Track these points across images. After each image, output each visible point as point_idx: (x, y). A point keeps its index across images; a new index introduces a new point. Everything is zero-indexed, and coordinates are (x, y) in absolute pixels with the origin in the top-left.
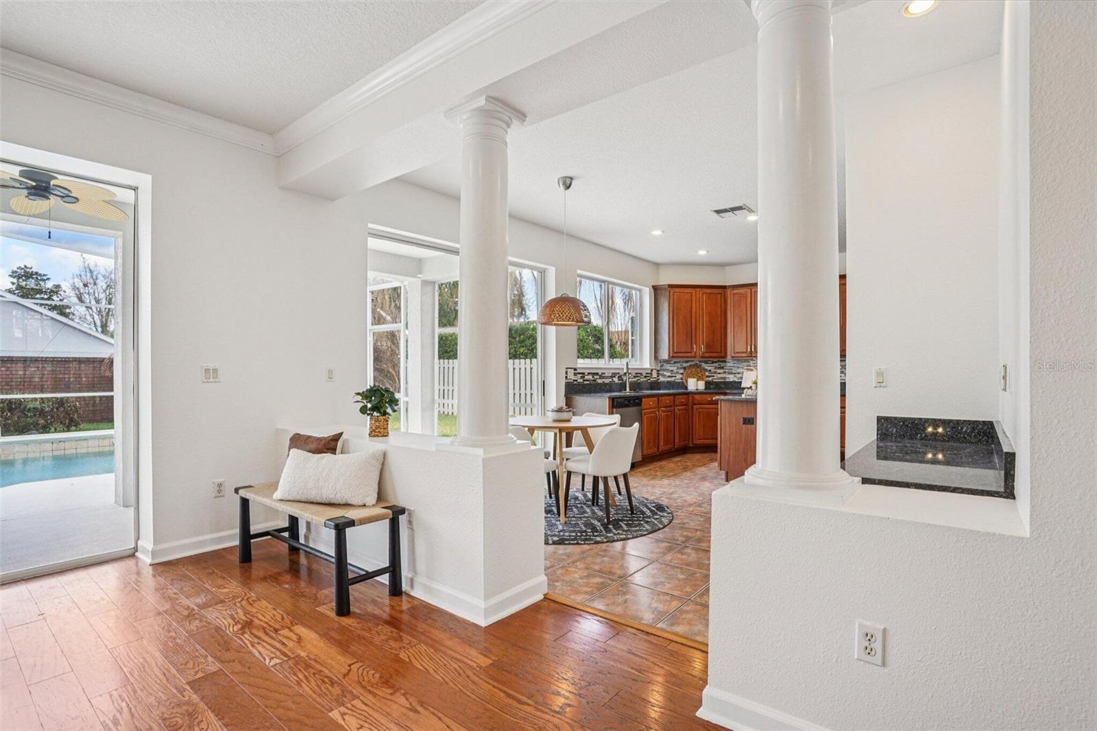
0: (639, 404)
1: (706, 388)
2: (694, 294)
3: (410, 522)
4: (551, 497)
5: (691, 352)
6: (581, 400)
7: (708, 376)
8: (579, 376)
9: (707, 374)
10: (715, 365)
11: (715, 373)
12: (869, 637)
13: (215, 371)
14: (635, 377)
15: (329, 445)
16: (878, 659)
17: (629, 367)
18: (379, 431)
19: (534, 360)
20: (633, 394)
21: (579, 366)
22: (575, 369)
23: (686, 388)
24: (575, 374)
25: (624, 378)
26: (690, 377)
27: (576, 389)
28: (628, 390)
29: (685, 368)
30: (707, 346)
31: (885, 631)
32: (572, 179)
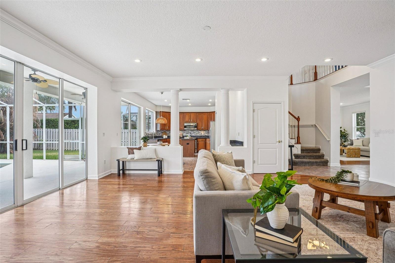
1: (168, 137)
9: (167, 134)
23: (163, 138)
26: (164, 135)
29: (162, 133)
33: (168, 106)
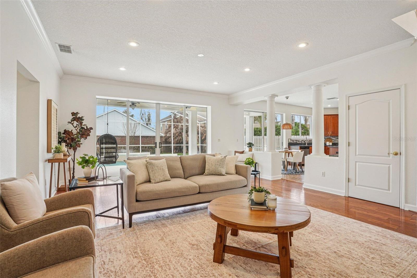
0: (309, 148)
2: (328, 117)
3: (258, 165)
4: (284, 169)
5: (327, 134)
6: (292, 147)
7: (333, 141)
8: (292, 141)
9: (333, 140)
10: (336, 138)
11: (336, 140)
12: (323, 173)
13: (220, 139)
14: (309, 141)
15: (242, 152)
16: (324, 176)
17: (307, 138)
18: (250, 150)
19: (280, 136)
20: (308, 146)
21: (292, 138)
22: (291, 139)
24: (291, 140)
25: (305, 142)
26: (327, 141)
27: (291, 144)
28: (306, 145)
30: (333, 132)
31: (325, 172)
32: (288, 97)
33: (327, 107)
